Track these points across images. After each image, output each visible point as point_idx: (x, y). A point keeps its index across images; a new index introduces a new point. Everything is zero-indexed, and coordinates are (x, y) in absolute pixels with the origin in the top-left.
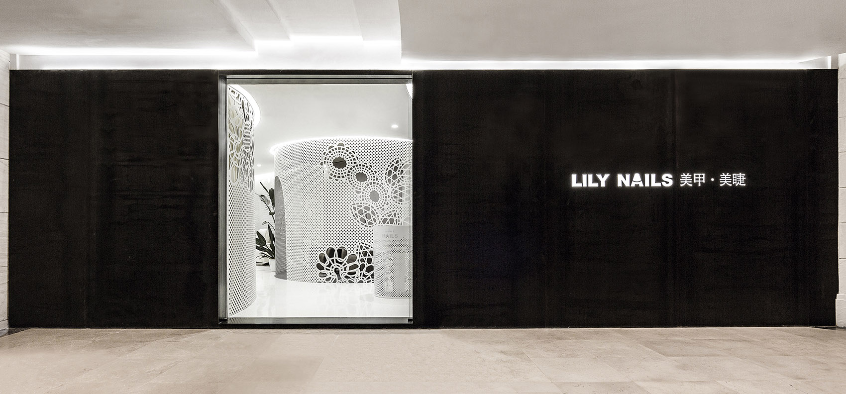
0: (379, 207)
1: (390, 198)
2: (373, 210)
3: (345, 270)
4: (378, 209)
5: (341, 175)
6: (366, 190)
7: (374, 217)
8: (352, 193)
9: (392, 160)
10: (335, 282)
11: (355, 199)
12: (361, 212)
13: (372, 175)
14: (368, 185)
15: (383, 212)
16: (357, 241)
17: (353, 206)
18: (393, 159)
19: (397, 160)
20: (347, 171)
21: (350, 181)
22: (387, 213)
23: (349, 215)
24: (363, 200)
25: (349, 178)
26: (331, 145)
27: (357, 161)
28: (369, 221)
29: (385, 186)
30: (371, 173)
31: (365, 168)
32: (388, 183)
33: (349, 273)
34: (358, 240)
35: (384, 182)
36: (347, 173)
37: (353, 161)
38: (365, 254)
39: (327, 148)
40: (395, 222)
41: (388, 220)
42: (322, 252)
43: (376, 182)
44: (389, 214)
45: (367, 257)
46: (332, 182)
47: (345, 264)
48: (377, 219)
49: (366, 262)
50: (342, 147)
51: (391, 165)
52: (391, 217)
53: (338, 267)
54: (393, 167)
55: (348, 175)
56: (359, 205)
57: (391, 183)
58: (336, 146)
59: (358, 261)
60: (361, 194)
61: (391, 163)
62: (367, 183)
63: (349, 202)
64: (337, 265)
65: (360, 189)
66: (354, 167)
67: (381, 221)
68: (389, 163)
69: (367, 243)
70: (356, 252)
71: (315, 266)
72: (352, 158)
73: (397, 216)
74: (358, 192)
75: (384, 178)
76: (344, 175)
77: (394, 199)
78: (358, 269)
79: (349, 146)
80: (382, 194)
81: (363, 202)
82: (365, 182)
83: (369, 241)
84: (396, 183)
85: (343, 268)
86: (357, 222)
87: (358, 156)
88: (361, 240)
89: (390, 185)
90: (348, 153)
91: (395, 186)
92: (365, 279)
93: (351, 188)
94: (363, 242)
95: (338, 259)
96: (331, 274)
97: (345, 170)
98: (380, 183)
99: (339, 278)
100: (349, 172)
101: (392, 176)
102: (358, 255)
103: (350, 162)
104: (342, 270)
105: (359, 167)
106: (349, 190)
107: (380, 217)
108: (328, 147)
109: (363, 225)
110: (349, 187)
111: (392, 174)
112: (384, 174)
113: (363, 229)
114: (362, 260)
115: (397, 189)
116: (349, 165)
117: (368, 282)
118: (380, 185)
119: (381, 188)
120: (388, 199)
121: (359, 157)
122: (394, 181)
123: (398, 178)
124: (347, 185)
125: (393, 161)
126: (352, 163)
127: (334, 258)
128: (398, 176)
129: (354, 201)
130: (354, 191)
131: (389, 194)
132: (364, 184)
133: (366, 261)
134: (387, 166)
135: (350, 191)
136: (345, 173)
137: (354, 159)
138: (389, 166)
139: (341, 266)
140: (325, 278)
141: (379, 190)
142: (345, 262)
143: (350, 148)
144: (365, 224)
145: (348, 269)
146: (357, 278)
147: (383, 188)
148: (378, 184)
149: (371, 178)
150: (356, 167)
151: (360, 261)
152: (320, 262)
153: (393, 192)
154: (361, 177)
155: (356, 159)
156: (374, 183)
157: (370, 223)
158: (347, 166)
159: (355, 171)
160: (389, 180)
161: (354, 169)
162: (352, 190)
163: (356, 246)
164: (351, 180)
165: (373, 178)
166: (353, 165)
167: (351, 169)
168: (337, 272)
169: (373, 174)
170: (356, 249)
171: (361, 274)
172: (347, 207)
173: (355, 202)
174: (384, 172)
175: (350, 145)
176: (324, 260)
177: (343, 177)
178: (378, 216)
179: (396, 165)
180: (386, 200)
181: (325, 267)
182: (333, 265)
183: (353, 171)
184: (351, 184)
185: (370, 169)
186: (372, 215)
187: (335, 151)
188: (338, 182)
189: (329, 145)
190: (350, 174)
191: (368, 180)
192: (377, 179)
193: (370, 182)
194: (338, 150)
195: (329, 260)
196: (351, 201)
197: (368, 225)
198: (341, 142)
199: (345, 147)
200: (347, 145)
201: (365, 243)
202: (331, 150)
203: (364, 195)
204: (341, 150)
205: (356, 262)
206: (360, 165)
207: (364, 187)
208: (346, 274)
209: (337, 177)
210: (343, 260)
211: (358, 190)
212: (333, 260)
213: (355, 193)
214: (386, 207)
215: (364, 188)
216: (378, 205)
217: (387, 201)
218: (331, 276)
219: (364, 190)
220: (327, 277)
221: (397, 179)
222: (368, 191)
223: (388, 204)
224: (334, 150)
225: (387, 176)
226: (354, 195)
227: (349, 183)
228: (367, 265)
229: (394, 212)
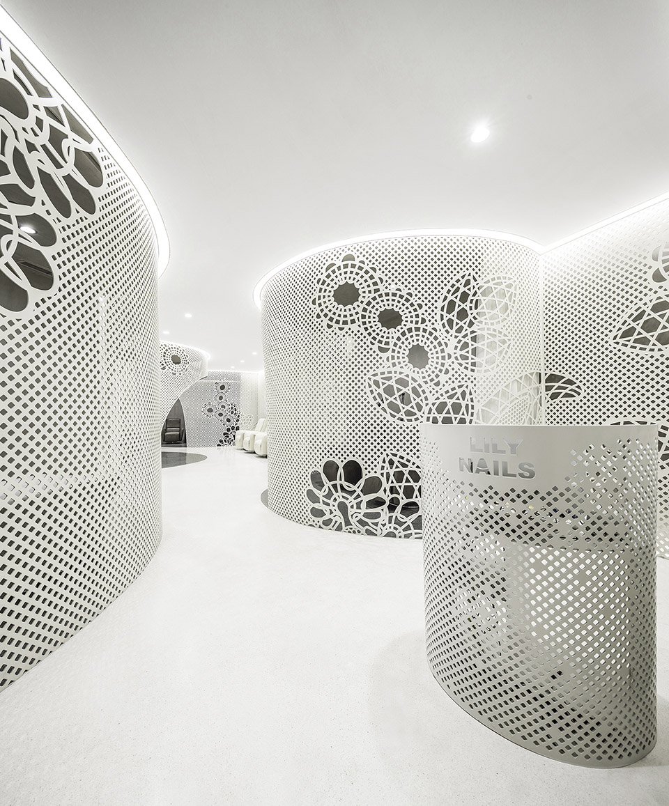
0: (428, 379)
1: (453, 359)
2: (415, 384)
3: (359, 507)
4: (426, 382)
5: (349, 319)
6: (399, 343)
7: (418, 400)
8: (371, 352)
9: (455, 278)
10: (339, 529)
11: (377, 364)
12: (389, 391)
13: (414, 314)
14: (403, 334)
15: (437, 388)
16: (382, 450)
17: (373, 378)
18: (459, 276)
19: (466, 278)
20: (360, 310)
21: (366, 329)
22: (447, 392)
23: (365, 396)
24: (394, 365)
25: (364, 323)
26: (330, 262)
27: (380, 286)
28: (408, 408)
29: (441, 333)
30: (411, 309)
31: (397, 298)
32: (447, 328)
33: (366, 515)
34: (385, 447)
35: (438, 326)
36: (361, 313)
37: (372, 288)
38: (399, 476)
39: (323, 271)
40: (463, 409)
41: (449, 406)
42: (316, 469)
43: (422, 326)
44: (451, 393)
45: (404, 484)
46: (333, 334)
47: (358, 496)
48: (423, 405)
49: (402, 495)
50: (350, 263)
51: (453, 290)
52: (454, 400)
53: (344, 500)
54: (459, 294)
55: (363, 317)
56: (386, 375)
57: (455, 328)
58: (339, 263)
59: (385, 491)
60: (389, 354)
61: (453, 286)
62: (401, 331)
63: (365, 371)
64: (343, 497)
65: (387, 343)
66: (374, 299)
67: (434, 409)
68: (449, 285)
69: (404, 454)
70: (379, 472)
71: (305, 493)
72: (370, 282)
73: (468, 396)
74: (382, 350)
75: (438, 317)
76: (355, 317)
77: (460, 361)
78: (385, 507)
79: (364, 259)
80: (434, 351)
81: (393, 369)
82: (399, 328)
83: (408, 451)
84: (466, 327)
85: (354, 502)
86: (382, 412)
87: (383, 276)
88: (391, 447)
89: (453, 332)
90: (362, 273)
91: (463, 333)
92: (400, 529)
93: (368, 343)
94: (395, 451)
95: (345, 484)
96: (331, 513)
97: (358, 307)
98: (429, 329)
99: (348, 523)
100: (365, 310)
101: (455, 313)
102: (384, 480)
103: (367, 289)
104: (352, 507)
105: (384, 298)
106: (365, 346)
107: (431, 399)
108: (325, 267)
109: (394, 416)
110: (365, 340)
111: (457, 309)
112: (439, 308)
113: (394, 425)
114: (392, 490)
115: (468, 340)
116: (365, 297)
117: (407, 536)
118: (431, 334)
119: (431, 338)
120: (448, 362)
121: (385, 278)
122: (461, 323)
123: (470, 317)
124: (362, 337)
125: (458, 281)
126: (370, 292)
127: (338, 482)
128: (469, 312)
129: (374, 368)
130: (375, 348)
131: (448, 350)
132: (394, 333)
133: (401, 491)
134: (444, 292)
135: (368, 349)
136: (357, 313)
137: (375, 284)
138: (449, 292)
139: (351, 498)
140: (321, 520)
141: (428, 343)
142: (358, 491)
143: (367, 262)
144: (398, 416)
145: (363, 505)
146: (384, 525)
147: (436, 338)
148: (425, 331)
149: (409, 319)
150: (379, 300)
151: (388, 492)
152: (311, 487)
153: (459, 346)
154: (390, 319)
155: (379, 282)
156: (417, 329)
157: (409, 413)
158: (360, 299)
159: (377, 306)
160: (450, 322)
161: (374, 303)
162: (371, 346)
163: (381, 460)
164: (368, 325)
165: (414, 319)
166: (373, 295)
167: (369, 303)
168: (343, 508)
169: (415, 310)
170: (379, 467)
171: (390, 518)
172: (362, 381)
173: (378, 371)
174: (440, 304)
175: (367, 255)
176: (319, 485)
177: (353, 322)
178: (426, 398)
179: (466, 289)
180: (443, 365)
181: (322, 498)
182: (335, 495)
183: (373, 307)
184: (370, 334)
185: (407, 300)
186: (412, 396)
187: (338, 273)
188: (343, 332)
189: (327, 264)
190: (367, 314)
191: (403, 323)
192: (423, 321)
193: (408, 327)
194: (343, 270)
195: (328, 484)
196: (368, 368)
197: (405, 418)
198: (349, 252)
199: (357, 262)
200: (361, 256)
201: (399, 454)
202: (330, 271)
203: (396, 354)
204: (349, 269)
205: (381, 494)
206: (387, 294)
207: (395, 338)
208: (360, 516)
209: (341, 322)
210: (353, 488)
211: (383, 345)
212: (335, 486)
213: (378, 352)
214: (443, 378)
215: (395, 340)
216: (426, 375)
217: (446, 366)
218: (331, 517)
219: (395, 345)
220: (325, 518)
221: (467, 320)
222: (403, 346)
223: (447, 372)
224: (336, 270)
225: (444, 313)
226: (374, 355)
227: (365, 333)
228: (404, 501)
229: (461, 390)
